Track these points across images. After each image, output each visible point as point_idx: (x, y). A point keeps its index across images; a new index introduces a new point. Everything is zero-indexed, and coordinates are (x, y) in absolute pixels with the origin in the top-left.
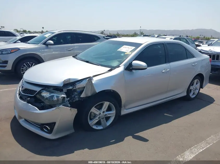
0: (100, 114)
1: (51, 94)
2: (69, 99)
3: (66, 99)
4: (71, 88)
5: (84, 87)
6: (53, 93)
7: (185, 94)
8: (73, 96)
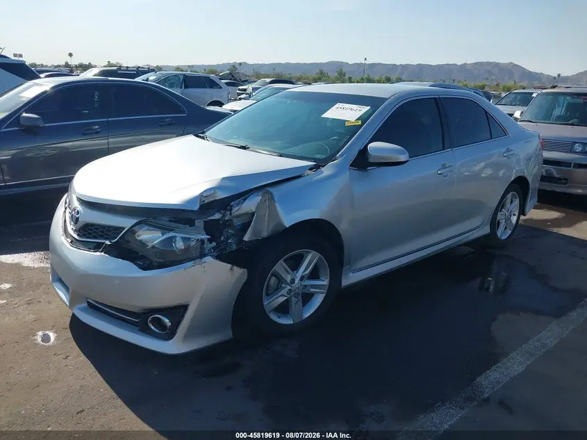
0: (293, 281)
1: (165, 234)
2: (214, 244)
3: (208, 246)
4: (217, 216)
5: (253, 214)
6: (171, 230)
7: (486, 230)
8: (222, 239)
